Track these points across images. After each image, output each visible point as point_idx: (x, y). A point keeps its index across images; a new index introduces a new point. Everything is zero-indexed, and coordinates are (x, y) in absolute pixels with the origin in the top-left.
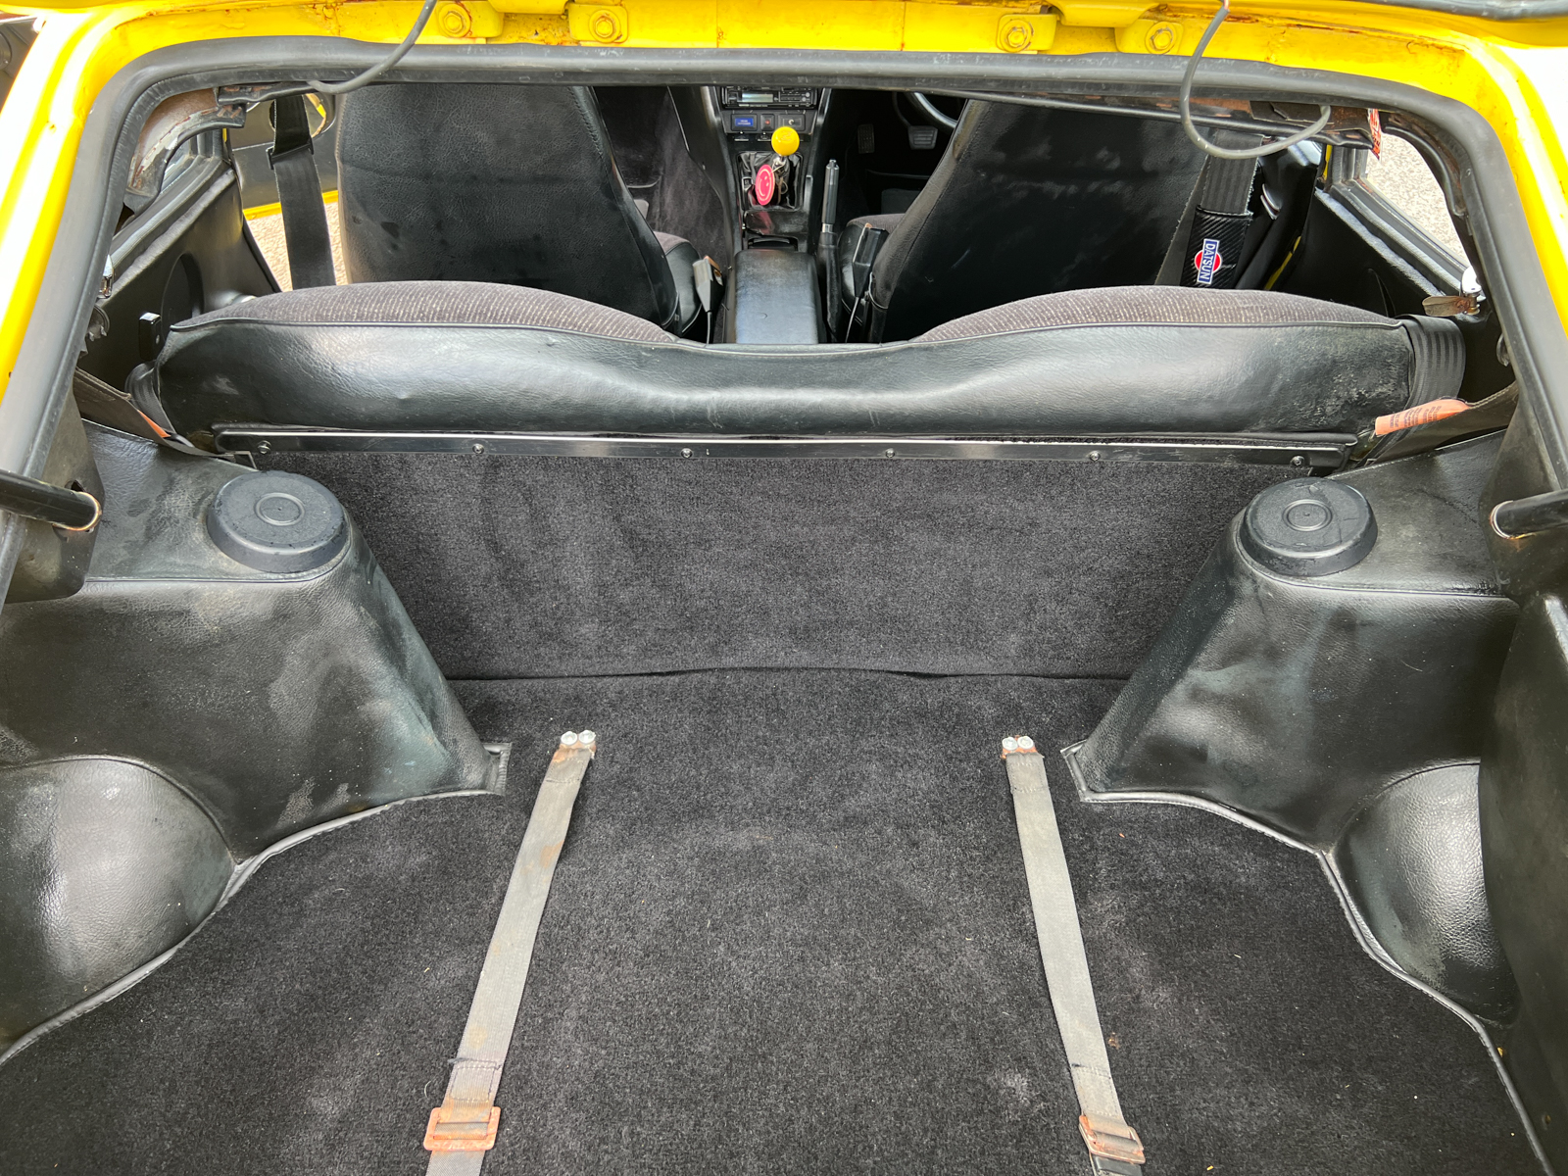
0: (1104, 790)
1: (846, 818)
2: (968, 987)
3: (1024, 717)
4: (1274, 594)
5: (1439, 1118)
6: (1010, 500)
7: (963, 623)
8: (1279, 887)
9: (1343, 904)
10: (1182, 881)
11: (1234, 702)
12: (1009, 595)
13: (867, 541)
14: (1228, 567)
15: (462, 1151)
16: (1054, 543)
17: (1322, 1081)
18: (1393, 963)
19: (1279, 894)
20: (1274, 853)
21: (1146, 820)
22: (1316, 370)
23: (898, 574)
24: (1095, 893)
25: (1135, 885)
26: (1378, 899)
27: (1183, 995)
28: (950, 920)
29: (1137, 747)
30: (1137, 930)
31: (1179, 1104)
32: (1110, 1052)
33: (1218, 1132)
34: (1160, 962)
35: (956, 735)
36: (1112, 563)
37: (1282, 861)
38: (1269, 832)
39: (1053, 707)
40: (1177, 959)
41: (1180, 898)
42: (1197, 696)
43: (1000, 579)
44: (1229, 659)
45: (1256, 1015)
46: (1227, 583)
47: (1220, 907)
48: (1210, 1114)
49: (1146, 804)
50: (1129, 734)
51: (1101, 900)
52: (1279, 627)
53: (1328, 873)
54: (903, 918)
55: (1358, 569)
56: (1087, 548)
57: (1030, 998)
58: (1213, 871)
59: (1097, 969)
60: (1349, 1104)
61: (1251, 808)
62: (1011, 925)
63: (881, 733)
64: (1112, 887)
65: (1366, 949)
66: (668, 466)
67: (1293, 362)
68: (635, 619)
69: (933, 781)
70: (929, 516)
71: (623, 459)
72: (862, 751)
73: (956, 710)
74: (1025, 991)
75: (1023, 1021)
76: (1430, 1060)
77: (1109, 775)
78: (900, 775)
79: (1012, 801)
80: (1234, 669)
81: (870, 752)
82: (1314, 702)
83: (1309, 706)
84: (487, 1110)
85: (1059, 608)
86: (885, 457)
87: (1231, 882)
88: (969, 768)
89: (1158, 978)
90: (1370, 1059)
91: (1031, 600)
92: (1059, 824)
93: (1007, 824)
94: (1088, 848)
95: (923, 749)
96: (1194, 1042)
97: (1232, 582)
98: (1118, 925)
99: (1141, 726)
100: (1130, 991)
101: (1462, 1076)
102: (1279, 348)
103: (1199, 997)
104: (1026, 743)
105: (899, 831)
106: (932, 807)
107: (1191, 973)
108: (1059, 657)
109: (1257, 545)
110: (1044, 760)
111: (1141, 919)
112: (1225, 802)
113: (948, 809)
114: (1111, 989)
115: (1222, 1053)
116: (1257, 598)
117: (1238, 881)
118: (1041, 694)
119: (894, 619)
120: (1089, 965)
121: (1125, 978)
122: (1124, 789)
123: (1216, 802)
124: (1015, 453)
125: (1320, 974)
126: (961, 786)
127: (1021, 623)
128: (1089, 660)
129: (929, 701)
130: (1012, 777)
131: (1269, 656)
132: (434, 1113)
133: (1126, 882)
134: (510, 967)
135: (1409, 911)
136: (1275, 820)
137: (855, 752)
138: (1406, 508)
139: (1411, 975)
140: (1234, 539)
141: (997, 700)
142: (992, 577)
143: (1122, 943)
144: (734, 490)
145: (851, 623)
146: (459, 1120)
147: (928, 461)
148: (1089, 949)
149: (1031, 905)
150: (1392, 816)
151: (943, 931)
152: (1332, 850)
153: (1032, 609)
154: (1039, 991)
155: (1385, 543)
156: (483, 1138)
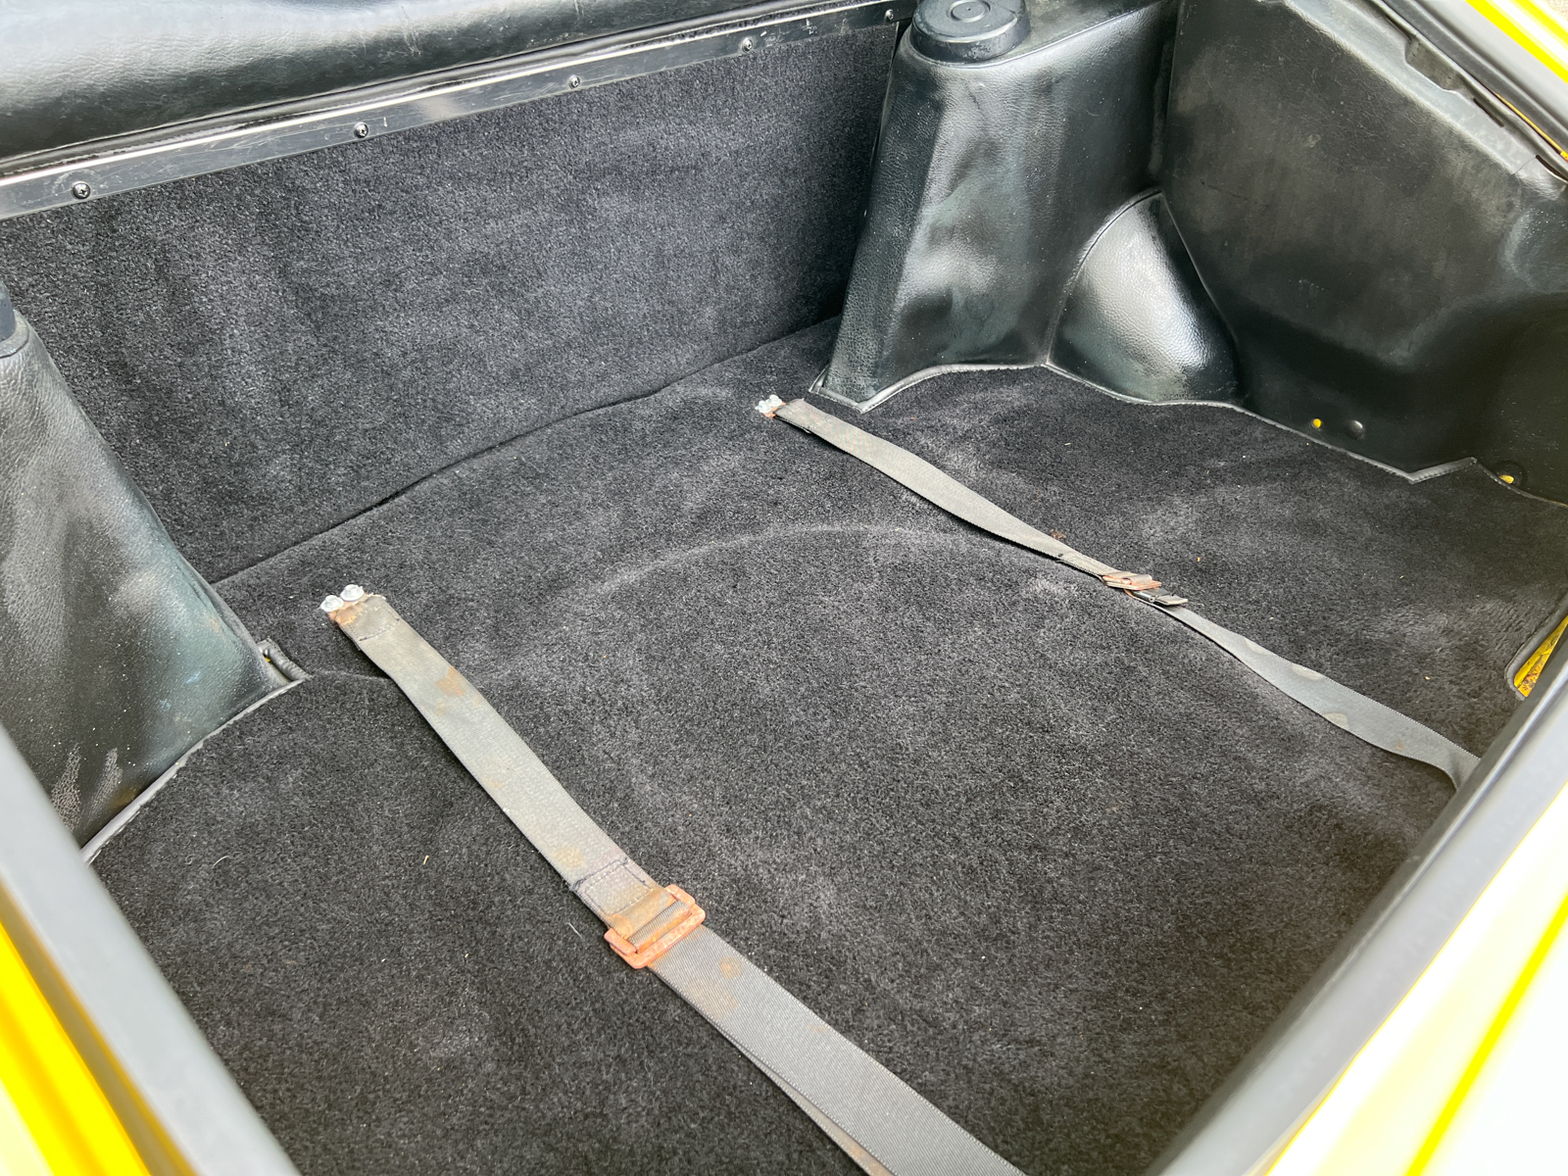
0: (875, 393)
1: (698, 518)
3: (754, 386)
4: (985, 82)
5: (1267, 459)
6: (685, 125)
7: (666, 307)
8: (1042, 396)
9: (1087, 385)
10: (985, 422)
11: (963, 229)
13: (563, 223)
15: (678, 941)
16: (723, 176)
17: (1192, 478)
18: (1146, 401)
19: (1046, 399)
20: (1017, 379)
25: (960, 440)
29: (894, 326)
31: (1139, 540)
32: (1064, 541)
33: (1177, 540)
34: (1030, 472)
35: (719, 420)
37: (1024, 381)
39: (771, 367)
40: (1037, 466)
41: (996, 432)
42: (936, 238)
44: (956, 179)
46: (931, 100)
47: (1023, 424)
48: (1162, 534)
49: (911, 387)
50: (878, 320)
51: (950, 459)
52: (996, 114)
53: (1059, 373)
58: (995, 408)
59: (997, 500)
60: (1219, 482)
63: (654, 448)
66: (340, 159)
68: (335, 427)
69: (737, 458)
70: (616, 168)
71: (283, 159)
72: (652, 468)
73: (700, 402)
75: (996, 551)
76: (1227, 434)
77: (874, 375)
78: (705, 468)
80: (961, 189)
81: (660, 466)
82: (1028, 189)
83: (1025, 197)
84: (662, 893)
86: (570, 90)
87: (1012, 408)
88: (754, 436)
89: (1039, 482)
90: (1200, 453)
91: (714, 258)
97: (936, 96)
99: (891, 300)
100: (1035, 498)
101: (1251, 433)
103: (1075, 478)
104: (775, 400)
106: (758, 474)
107: (1054, 468)
108: (745, 324)
109: (950, 44)
110: (805, 400)
111: (987, 456)
113: (771, 468)
114: (1021, 506)
116: (970, 94)
117: (1015, 405)
118: (750, 364)
119: (608, 323)
120: (989, 500)
121: (1023, 493)
122: (890, 382)
123: (953, 363)
124: (684, 55)
125: (1121, 427)
126: (763, 450)
127: (711, 290)
128: (766, 320)
129: (671, 406)
130: (796, 424)
131: (989, 157)
132: (609, 936)
133: (951, 441)
134: (528, 786)
135: (1141, 352)
137: (648, 472)
139: (1166, 401)
141: (720, 384)
142: (680, 238)
143: (994, 476)
144: (421, 180)
146: (644, 922)
147: (611, 84)
148: (978, 491)
151: (874, 535)
153: (716, 269)
156: (689, 915)
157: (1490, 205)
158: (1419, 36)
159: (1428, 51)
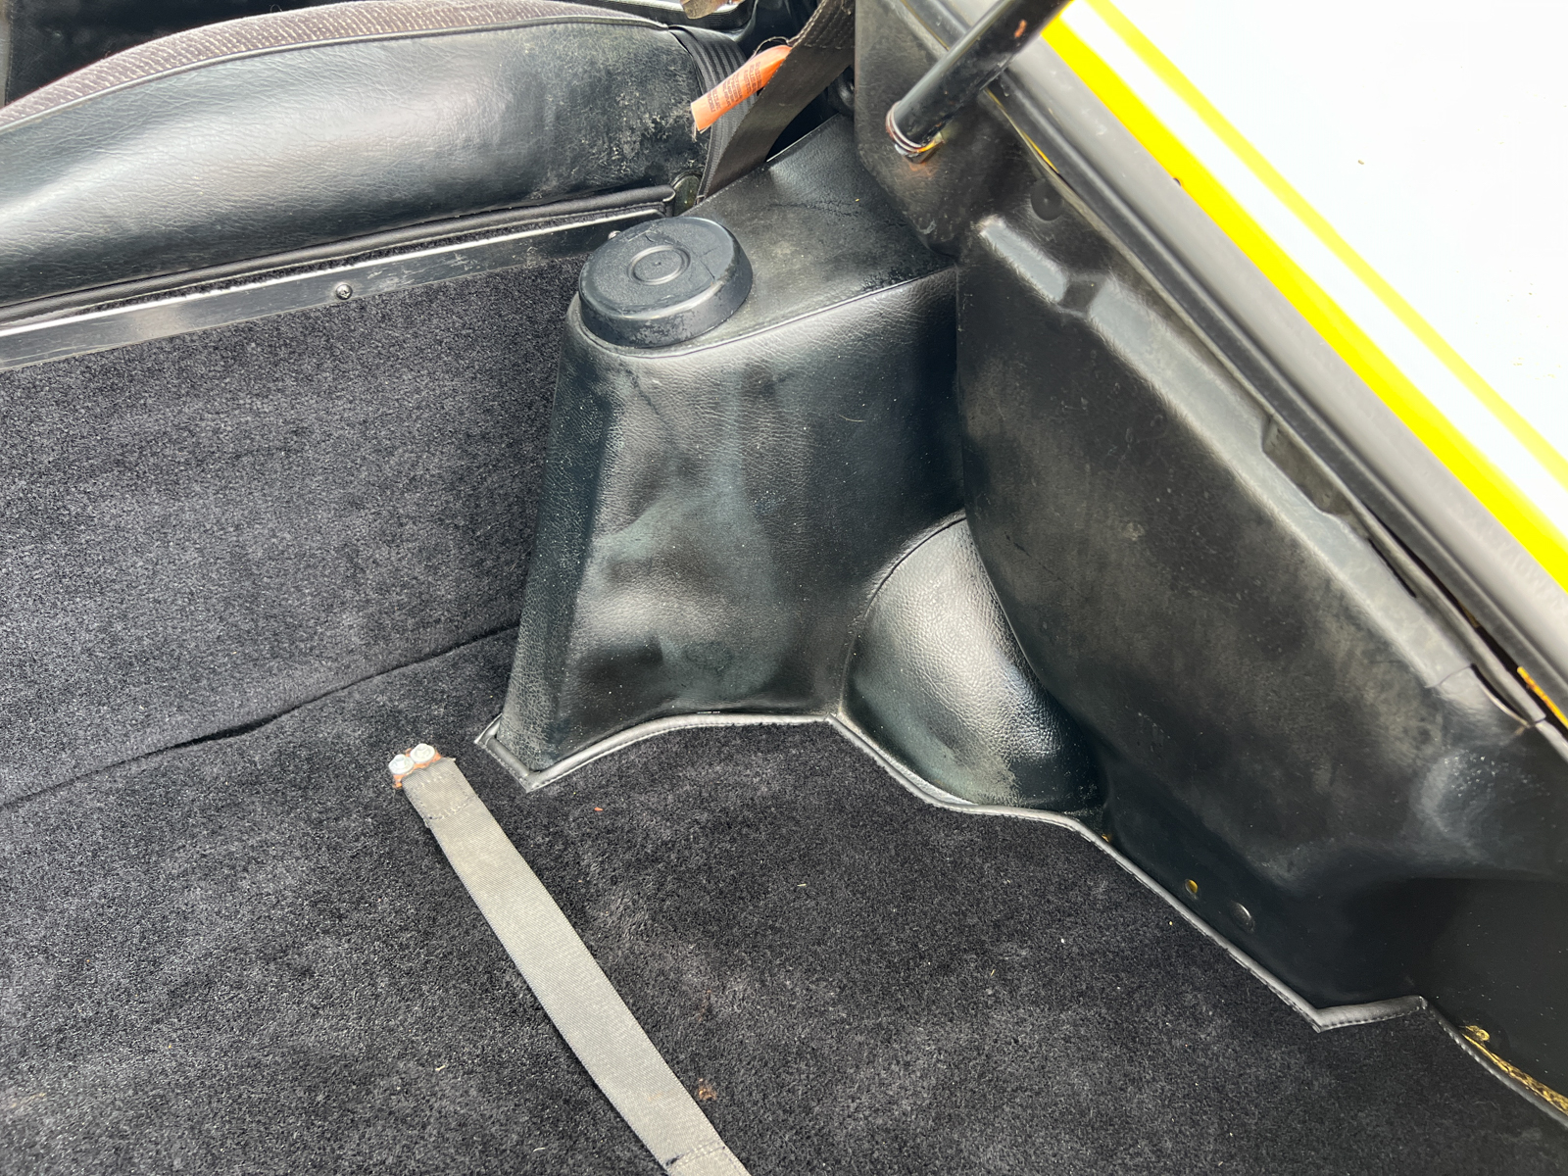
0: (551, 762)
1: (172, 993)
2: (467, 1144)
3: (408, 722)
4: (660, 378)
5: (1097, 951)
6: (245, 400)
7: (262, 623)
8: (806, 777)
9: (880, 762)
10: (696, 828)
11: (667, 563)
12: (313, 556)
14: (587, 372)
16: (344, 454)
17: (964, 983)
18: (958, 800)
19: (810, 785)
20: (783, 742)
21: (619, 774)
22: (591, 85)
23: (113, 581)
24: (596, 902)
25: (640, 864)
26: (914, 735)
27: (763, 973)
28: (400, 1057)
29: (570, 681)
30: (670, 922)
31: (826, 1124)
32: (708, 1109)
33: (887, 1131)
34: (716, 945)
35: (316, 788)
36: (437, 463)
37: (795, 746)
38: (767, 720)
39: (443, 692)
40: (735, 930)
41: (704, 850)
42: (620, 574)
43: (288, 536)
44: (639, 502)
45: (855, 947)
46: (593, 393)
47: (754, 835)
48: (867, 1113)
49: (612, 755)
50: (552, 671)
51: (606, 906)
52: (684, 422)
53: (848, 735)
54: (320, 1098)
55: (747, 309)
56: (395, 448)
57: (566, 1102)
58: (727, 796)
59: (642, 1004)
60: (1004, 994)
61: (735, 699)
62: (497, 1011)
63: (193, 836)
64: (614, 881)
65: (928, 800)
67: (557, 75)
69: (304, 866)
70: (118, 463)
72: (170, 877)
73: (304, 753)
74: (555, 1096)
75: (569, 1143)
76: (1052, 888)
77: (550, 740)
78: (245, 884)
79: (433, 838)
80: (651, 514)
81: (185, 873)
82: (760, 518)
83: (757, 526)
85: (393, 554)
87: (752, 799)
88: (352, 823)
89: (722, 968)
90: (997, 925)
91: (349, 551)
92: (509, 835)
93: (436, 873)
94: (561, 847)
95: (272, 829)
96: (804, 1028)
97: (599, 390)
98: (642, 927)
99: (564, 651)
100: (697, 1008)
101: (1090, 888)
102: (532, 56)
103: (782, 965)
104: (424, 752)
105: (272, 966)
106: (314, 904)
107: (759, 938)
108: (424, 624)
109: (611, 320)
110: (457, 763)
111: (668, 903)
112: (704, 707)
113: (340, 894)
114: (671, 1021)
115: (843, 1021)
116: (642, 395)
117: (759, 794)
118: (420, 683)
119: (143, 658)
120: (627, 1004)
121: (683, 994)
122: (576, 749)
123: (694, 712)
124: (215, 313)
125: (897, 855)
126: (350, 853)
127: (349, 593)
128: (466, 615)
129: (257, 759)
130: (421, 806)
131: (686, 475)
133: (628, 865)
135: (950, 732)
136: (767, 703)
137: (157, 885)
138: (768, 228)
139: (983, 804)
140: (579, 330)
141: (360, 716)
142: (274, 536)
143: (658, 949)
145: (66, 690)
147: (66, 361)
148: (619, 982)
149: (514, 967)
150: (891, 628)
151: (395, 1079)
152: (840, 708)
153: (356, 566)
154: (575, 1083)
155: (762, 270)
157: (1395, 723)
158: (1279, 418)
159: (1292, 445)
